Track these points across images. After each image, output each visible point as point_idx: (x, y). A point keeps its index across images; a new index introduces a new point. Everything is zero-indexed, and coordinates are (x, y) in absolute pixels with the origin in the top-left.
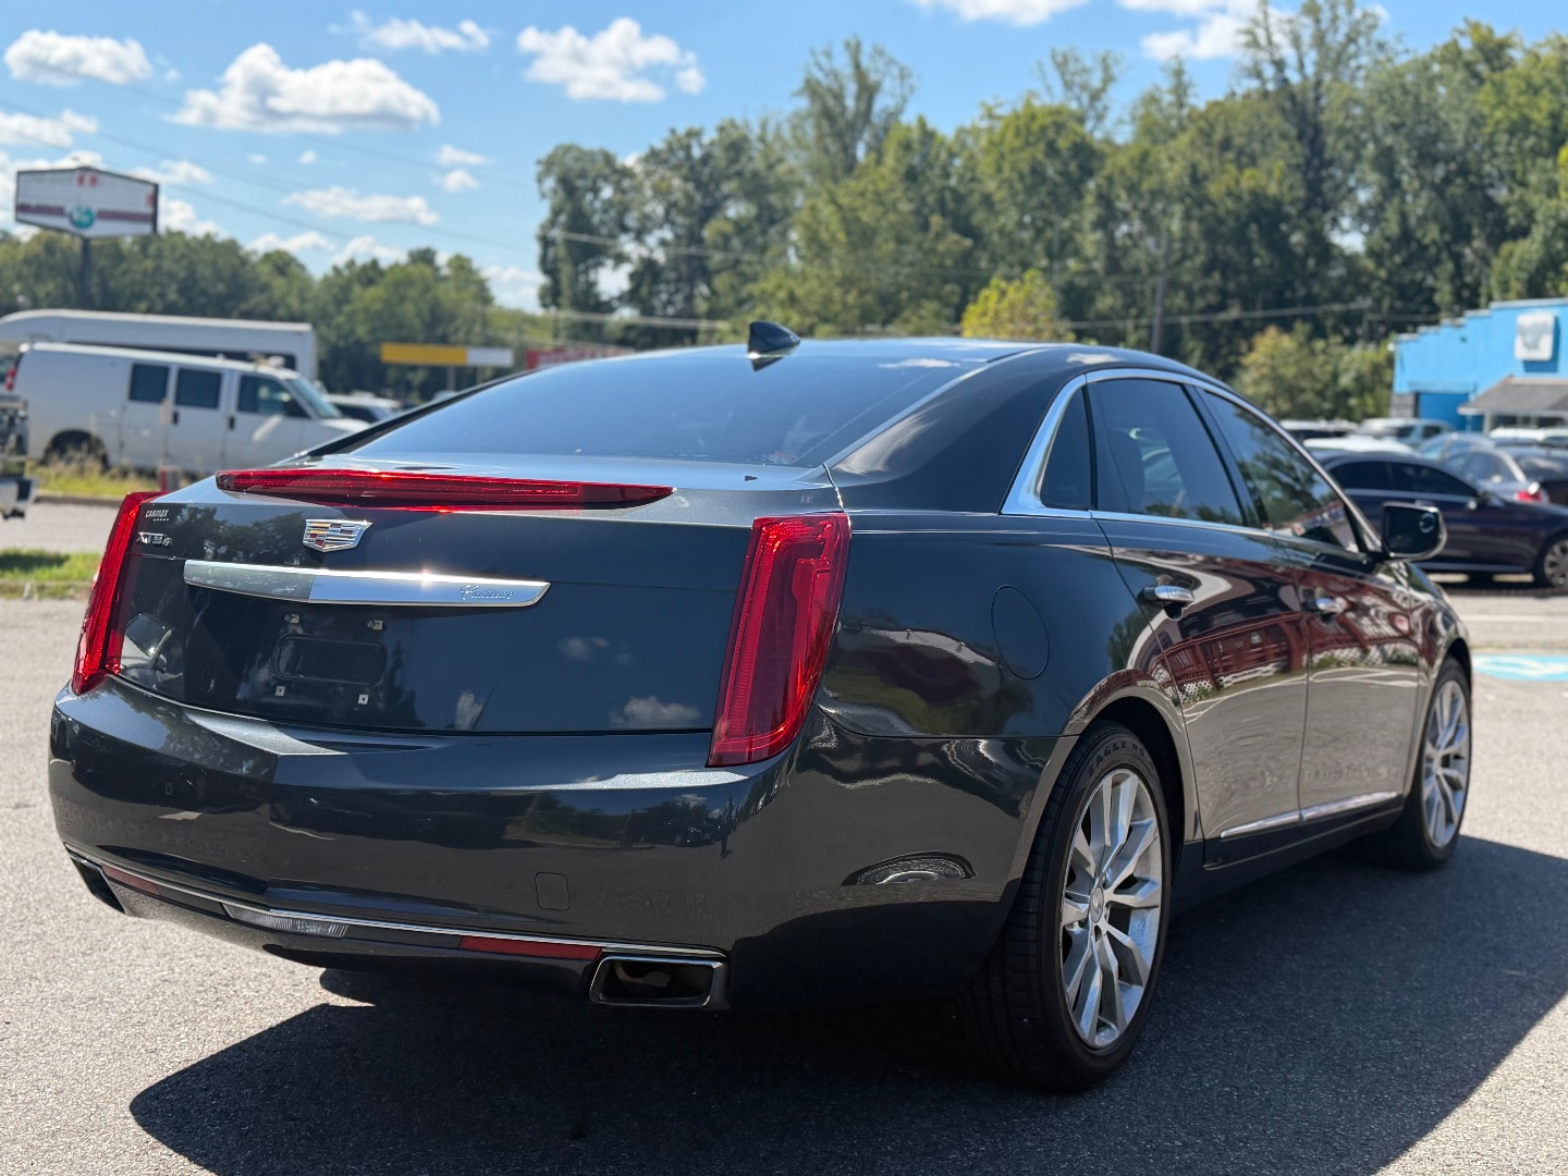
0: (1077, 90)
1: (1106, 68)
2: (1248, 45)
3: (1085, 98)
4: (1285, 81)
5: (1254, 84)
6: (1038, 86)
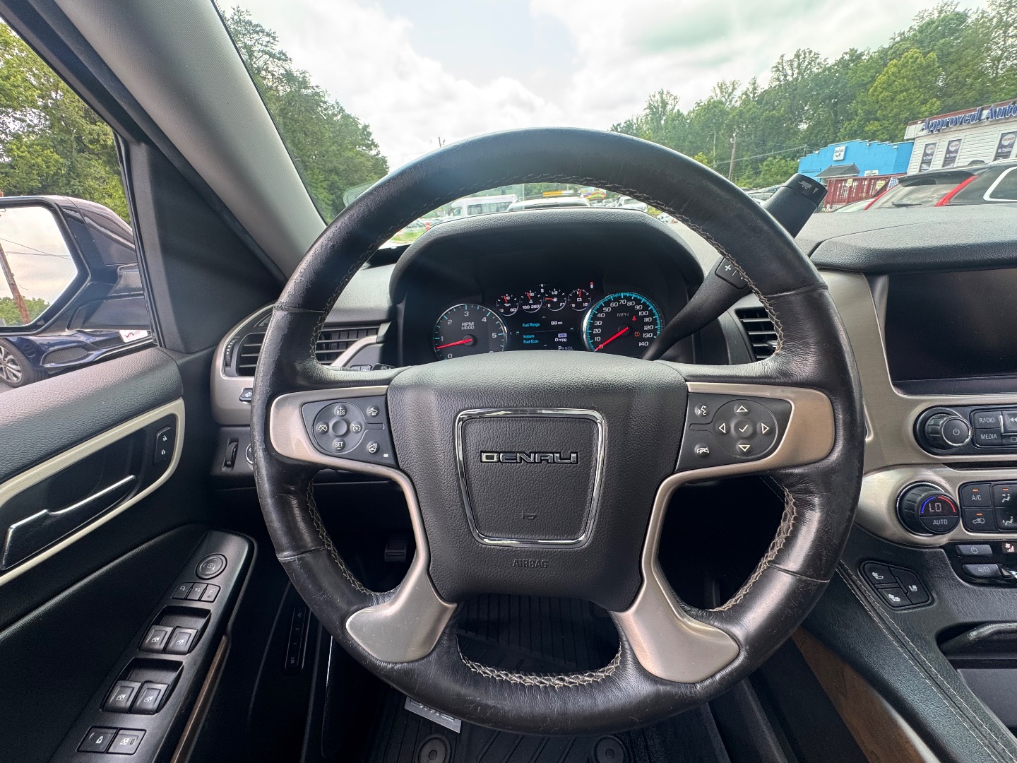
0: (724, 94)
1: (734, 85)
2: (776, 71)
3: (726, 97)
4: (787, 81)
5: (778, 83)
6: (713, 95)
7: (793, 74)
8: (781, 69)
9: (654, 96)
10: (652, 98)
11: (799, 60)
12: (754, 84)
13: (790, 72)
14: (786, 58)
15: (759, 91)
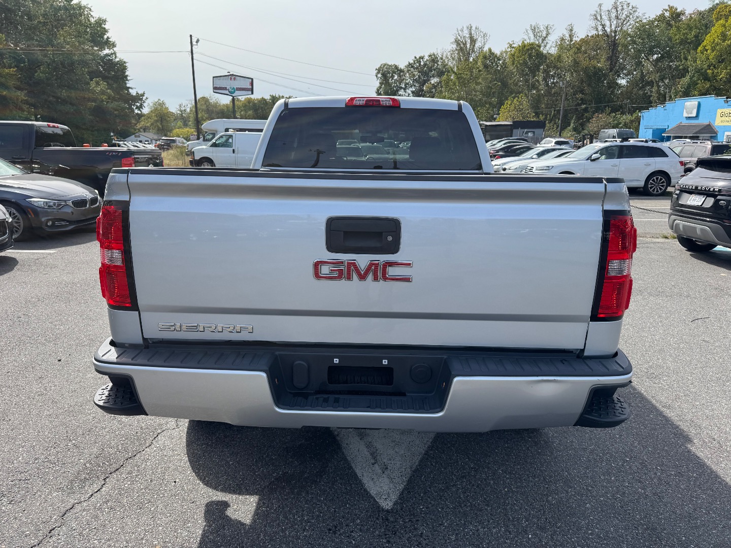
0: (538, 38)
1: (547, 31)
2: (594, 20)
3: (541, 40)
4: (605, 31)
7: (611, 25)
8: (599, 18)
9: (462, 31)
10: (460, 32)
11: (617, 11)
12: (571, 30)
13: (608, 23)
14: (604, 8)
15: (576, 39)
